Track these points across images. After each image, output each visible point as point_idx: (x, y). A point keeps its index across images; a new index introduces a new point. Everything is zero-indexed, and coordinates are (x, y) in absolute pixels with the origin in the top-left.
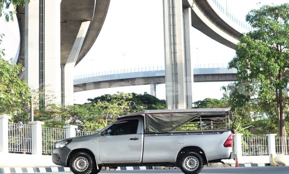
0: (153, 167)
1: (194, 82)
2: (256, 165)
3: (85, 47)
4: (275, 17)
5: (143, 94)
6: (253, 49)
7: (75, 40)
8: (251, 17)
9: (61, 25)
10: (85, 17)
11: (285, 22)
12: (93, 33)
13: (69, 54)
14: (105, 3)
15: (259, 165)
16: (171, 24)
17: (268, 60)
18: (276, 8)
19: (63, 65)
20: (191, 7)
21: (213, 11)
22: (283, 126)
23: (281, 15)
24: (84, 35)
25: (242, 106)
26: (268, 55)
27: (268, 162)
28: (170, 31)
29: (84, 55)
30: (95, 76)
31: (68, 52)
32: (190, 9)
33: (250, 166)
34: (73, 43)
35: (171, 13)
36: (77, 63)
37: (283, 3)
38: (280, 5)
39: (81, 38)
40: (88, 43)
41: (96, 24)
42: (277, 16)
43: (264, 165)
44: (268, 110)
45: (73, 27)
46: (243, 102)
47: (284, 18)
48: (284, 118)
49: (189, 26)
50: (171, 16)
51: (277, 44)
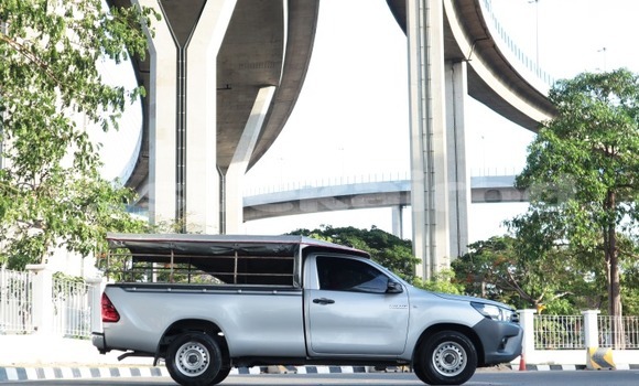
0: (367, 368)
1: (473, 202)
2: (560, 367)
3: (267, 135)
4: (603, 92)
5: (369, 230)
6: (557, 153)
7: (246, 122)
8: (558, 93)
9: (218, 94)
10: (265, 79)
11: (622, 102)
12: (280, 108)
13: (234, 148)
14: (303, 53)
15: (565, 368)
16: (424, 97)
17: (586, 174)
18: (604, 78)
19: (222, 168)
20: (467, 61)
21: (510, 67)
22: (616, 295)
23: (614, 89)
24: (264, 111)
25: (537, 257)
26: (586, 165)
27: (584, 363)
28: (421, 110)
29: (264, 151)
30: (286, 190)
31: (233, 145)
32: (464, 64)
33: (547, 368)
34: (243, 128)
35: (423, 77)
36: (251, 165)
37: (617, 69)
38: (610, 71)
39: (259, 115)
40: (271, 126)
41: (287, 92)
42: (606, 91)
43: (574, 368)
44: (590, 265)
45: (242, 98)
46: (539, 250)
47: (619, 95)
48: (617, 280)
49: (462, 96)
50: (423, 82)
51: (606, 144)
